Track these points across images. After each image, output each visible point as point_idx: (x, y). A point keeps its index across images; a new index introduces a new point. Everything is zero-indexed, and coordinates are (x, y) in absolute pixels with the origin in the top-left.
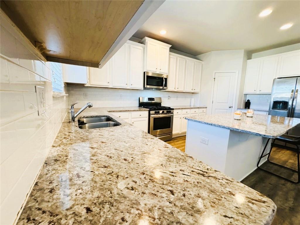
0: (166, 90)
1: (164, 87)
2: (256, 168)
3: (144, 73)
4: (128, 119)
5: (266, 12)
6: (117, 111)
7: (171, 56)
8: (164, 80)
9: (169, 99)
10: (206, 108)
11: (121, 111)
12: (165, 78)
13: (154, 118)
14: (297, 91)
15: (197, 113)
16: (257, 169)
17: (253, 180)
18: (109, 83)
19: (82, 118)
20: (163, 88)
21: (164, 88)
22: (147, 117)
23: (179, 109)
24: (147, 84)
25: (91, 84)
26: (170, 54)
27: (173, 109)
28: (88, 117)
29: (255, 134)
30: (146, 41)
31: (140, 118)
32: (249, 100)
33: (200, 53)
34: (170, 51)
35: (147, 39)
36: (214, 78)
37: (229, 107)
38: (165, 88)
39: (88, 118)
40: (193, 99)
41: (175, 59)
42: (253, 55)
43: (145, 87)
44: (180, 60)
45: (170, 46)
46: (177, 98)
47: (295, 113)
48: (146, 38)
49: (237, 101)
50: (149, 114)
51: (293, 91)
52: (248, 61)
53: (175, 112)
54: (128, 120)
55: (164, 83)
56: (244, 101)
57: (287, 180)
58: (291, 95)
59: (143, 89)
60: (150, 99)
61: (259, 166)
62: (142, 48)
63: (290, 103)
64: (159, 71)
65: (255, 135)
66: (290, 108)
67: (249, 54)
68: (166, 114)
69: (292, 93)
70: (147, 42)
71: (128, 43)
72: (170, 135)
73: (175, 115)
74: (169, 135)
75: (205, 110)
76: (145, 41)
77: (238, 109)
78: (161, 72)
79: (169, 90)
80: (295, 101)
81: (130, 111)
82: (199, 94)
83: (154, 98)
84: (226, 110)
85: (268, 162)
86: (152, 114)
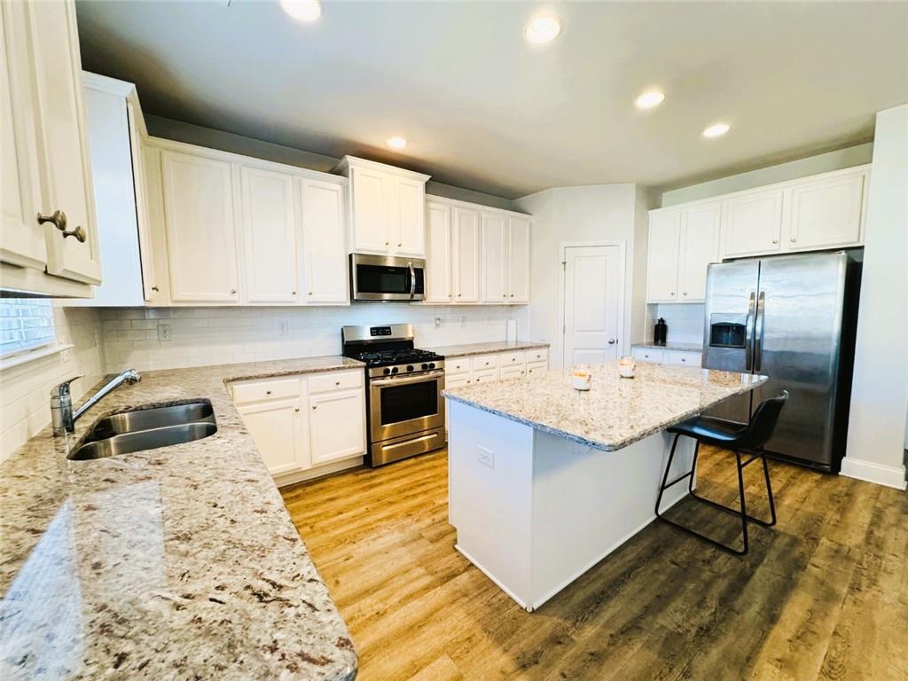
0: (424, 303)
1: (415, 295)
2: (654, 517)
3: (350, 256)
4: (297, 396)
5: (651, 99)
6: (258, 377)
7: (432, 205)
8: (413, 274)
9: (437, 325)
10: (548, 346)
11: (272, 376)
12: (416, 270)
13: (382, 389)
14: (762, 295)
15: (521, 364)
16: (654, 522)
17: (631, 556)
18: (234, 292)
19: (121, 412)
20: (412, 296)
21: (415, 298)
22: (360, 387)
23: (463, 355)
24: (359, 290)
25: (175, 298)
26: (427, 201)
27: (442, 358)
28: (141, 406)
29: (577, 439)
30: (350, 167)
31: (339, 390)
32: (662, 320)
33: (523, 194)
34: (427, 192)
35: (353, 162)
36: (564, 263)
37: (611, 343)
38: (417, 296)
39: (142, 409)
40: (512, 323)
41: (447, 214)
42: (666, 196)
43: (355, 298)
44: (460, 215)
45: (427, 177)
46: (463, 321)
47: (763, 351)
48: (349, 159)
49: (627, 324)
50: (367, 379)
51: (752, 296)
52: (650, 212)
53: (449, 365)
54: (297, 400)
55: (413, 281)
56: (651, 322)
57: (720, 547)
58: (751, 305)
59: (349, 304)
60: (375, 331)
61: (660, 513)
62: (339, 188)
63: (749, 329)
64: (397, 251)
65: (577, 442)
66: (750, 341)
67: (653, 195)
68: (420, 373)
69: (752, 301)
70: (352, 170)
71: (293, 175)
72: (436, 433)
73: (449, 375)
74: (435, 435)
75: (543, 352)
76: (348, 166)
77: (632, 346)
78: (404, 251)
79: (433, 301)
80: (759, 322)
81: (303, 372)
82: (529, 307)
83: (389, 328)
84: (602, 351)
85: (692, 496)
86: (375, 378)
